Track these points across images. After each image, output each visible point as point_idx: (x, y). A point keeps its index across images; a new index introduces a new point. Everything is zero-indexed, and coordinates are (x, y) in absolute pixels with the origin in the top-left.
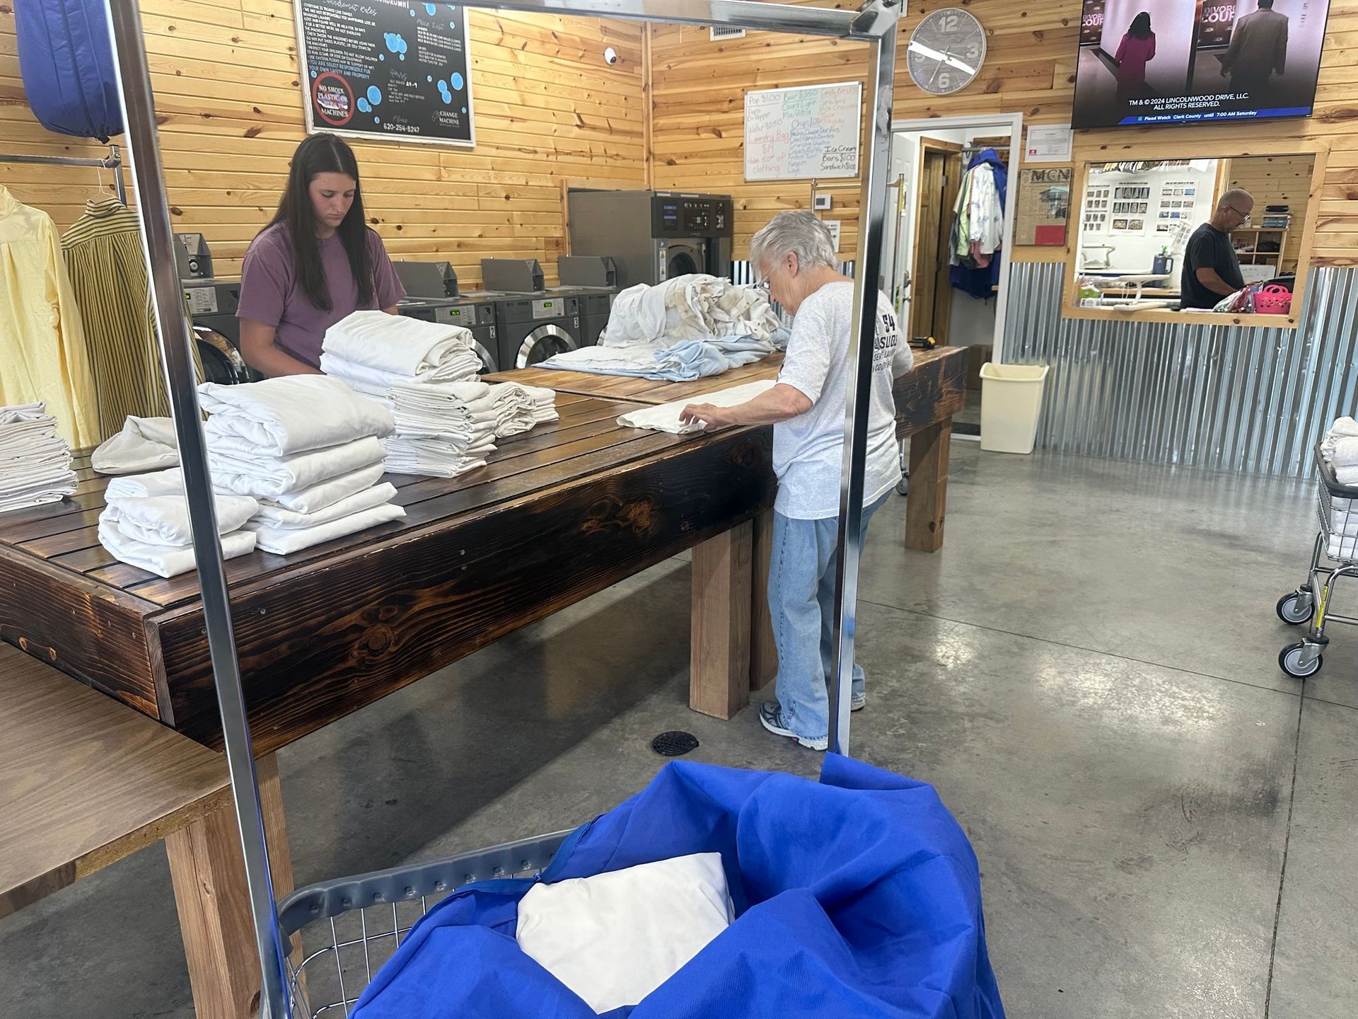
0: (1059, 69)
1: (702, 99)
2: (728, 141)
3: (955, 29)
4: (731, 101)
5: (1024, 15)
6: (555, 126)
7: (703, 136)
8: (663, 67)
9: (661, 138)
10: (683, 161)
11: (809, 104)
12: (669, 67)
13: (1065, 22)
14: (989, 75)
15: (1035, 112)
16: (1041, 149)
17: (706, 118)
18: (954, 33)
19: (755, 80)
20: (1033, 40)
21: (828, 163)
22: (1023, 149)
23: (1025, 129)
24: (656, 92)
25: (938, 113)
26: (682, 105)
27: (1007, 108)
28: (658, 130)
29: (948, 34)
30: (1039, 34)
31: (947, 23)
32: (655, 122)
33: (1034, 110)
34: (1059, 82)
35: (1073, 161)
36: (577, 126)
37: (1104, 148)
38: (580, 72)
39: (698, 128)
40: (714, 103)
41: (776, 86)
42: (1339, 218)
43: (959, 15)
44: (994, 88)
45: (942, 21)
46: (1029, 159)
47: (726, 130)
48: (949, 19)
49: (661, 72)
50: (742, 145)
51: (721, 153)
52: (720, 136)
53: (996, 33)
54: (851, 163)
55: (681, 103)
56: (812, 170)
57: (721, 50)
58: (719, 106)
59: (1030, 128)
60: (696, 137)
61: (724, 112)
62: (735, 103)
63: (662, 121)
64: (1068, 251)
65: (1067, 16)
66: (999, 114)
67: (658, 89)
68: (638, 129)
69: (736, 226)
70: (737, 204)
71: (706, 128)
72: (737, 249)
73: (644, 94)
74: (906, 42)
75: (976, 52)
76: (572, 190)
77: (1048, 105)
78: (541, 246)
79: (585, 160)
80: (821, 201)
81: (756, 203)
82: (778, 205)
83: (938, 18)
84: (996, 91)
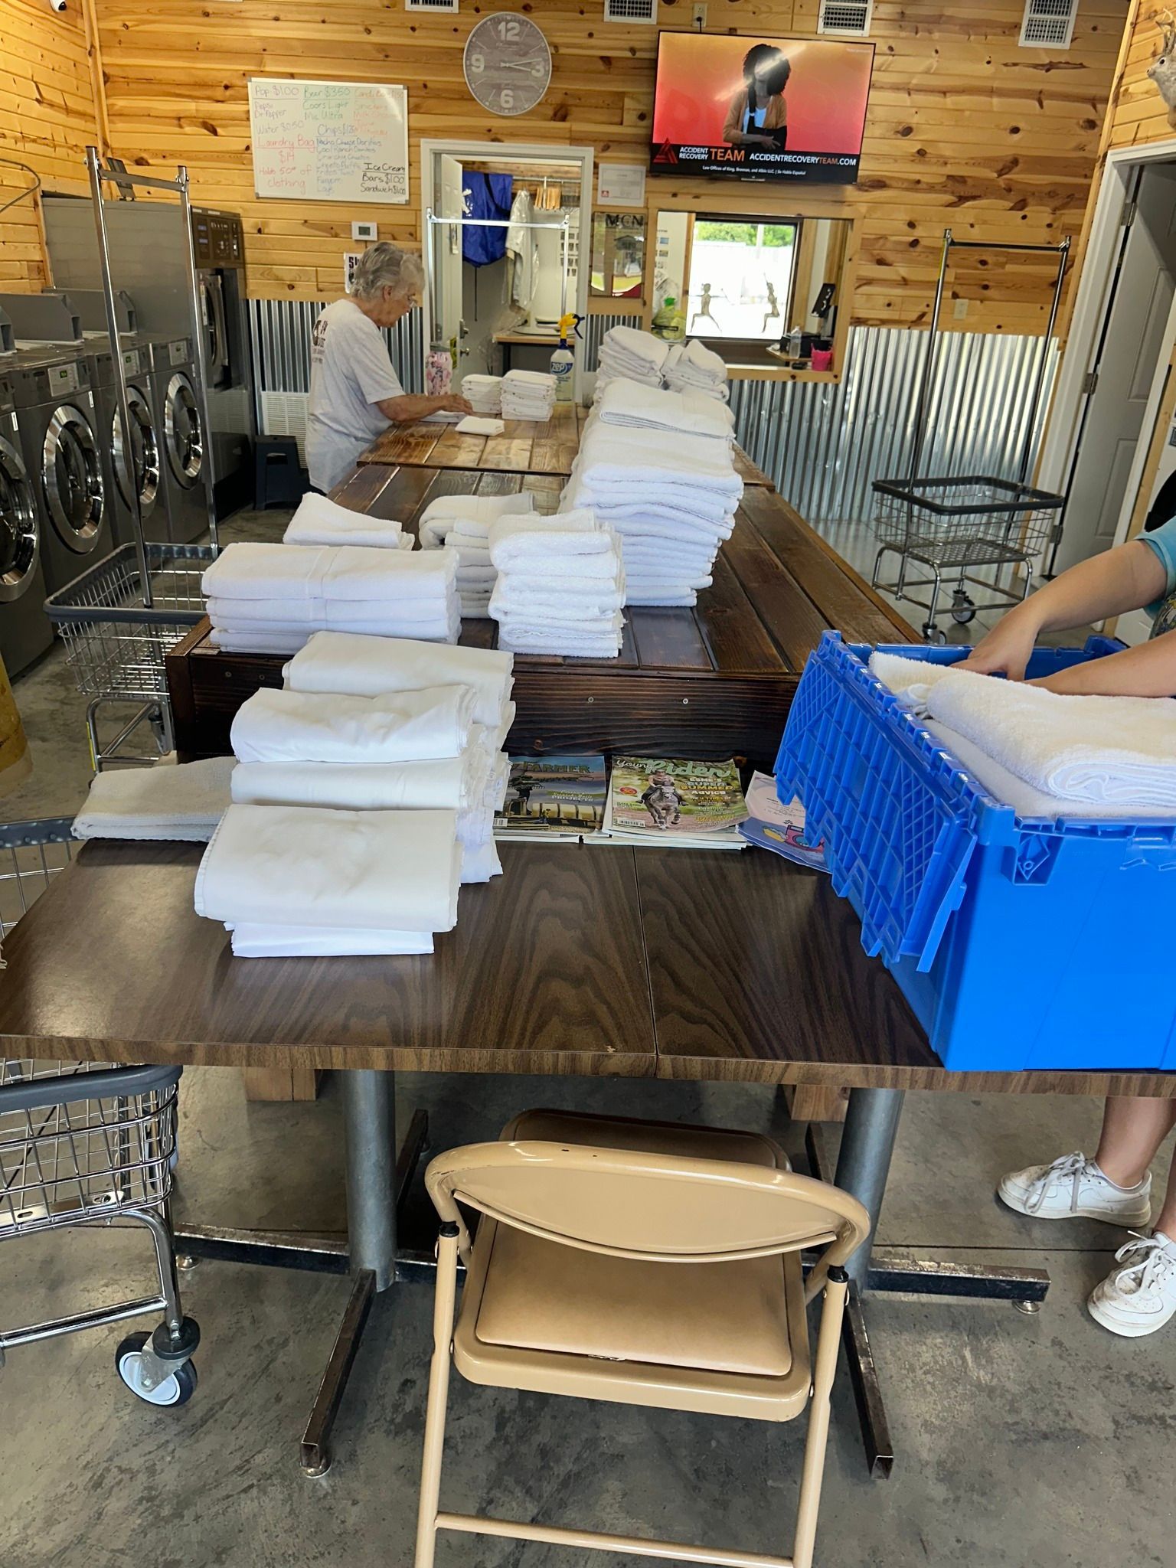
0: (628, 103)
1: (182, 77)
2: (228, 141)
3: (516, 39)
4: (226, 87)
5: (591, 35)
6: (18, 99)
7: (188, 129)
8: (116, 25)
9: (120, 126)
10: (161, 161)
11: (339, 105)
12: (126, 26)
13: (633, 50)
14: (557, 99)
15: (606, 148)
16: (614, 190)
17: (190, 107)
18: (516, 43)
19: (261, 63)
20: (601, 66)
21: (372, 184)
22: (595, 189)
23: (596, 166)
24: (107, 60)
25: (499, 137)
26: (149, 85)
27: (575, 140)
28: (115, 115)
29: (510, 43)
30: (606, 60)
31: (507, 30)
32: (111, 101)
33: (606, 145)
34: (630, 117)
35: (646, 207)
36: (37, 100)
37: (675, 195)
38: (30, 20)
39: (179, 119)
40: (199, 88)
41: (292, 76)
42: (869, 282)
43: (522, 23)
44: (561, 114)
45: (502, 26)
46: (601, 201)
47: (223, 126)
48: (511, 25)
49: (114, 32)
50: (248, 148)
51: (219, 156)
52: (215, 133)
53: (562, 51)
54: (399, 186)
55: (149, 81)
56: (350, 190)
57: (207, 14)
58: (208, 93)
59: (601, 166)
60: (177, 130)
61: (218, 101)
62: (233, 91)
63: (121, 103)
64: (645, 304)
65: (637, 45)
66: (568, 147)
67: (111, 56)
68: (89, 111)
69: (249, 254)
70: (247, 225)
71: (192, 119)
72: (252, 284)
73: (90, 60)
74: (459, 45)
75: (541, 70)
76: (45, 195)
77: (620, 142)
78: (25, 273)
79: (49, 151)
80: (364, 231)
81: (273, 227)
82: (306, 230)
83: (497, 22)
84: (564, 119)
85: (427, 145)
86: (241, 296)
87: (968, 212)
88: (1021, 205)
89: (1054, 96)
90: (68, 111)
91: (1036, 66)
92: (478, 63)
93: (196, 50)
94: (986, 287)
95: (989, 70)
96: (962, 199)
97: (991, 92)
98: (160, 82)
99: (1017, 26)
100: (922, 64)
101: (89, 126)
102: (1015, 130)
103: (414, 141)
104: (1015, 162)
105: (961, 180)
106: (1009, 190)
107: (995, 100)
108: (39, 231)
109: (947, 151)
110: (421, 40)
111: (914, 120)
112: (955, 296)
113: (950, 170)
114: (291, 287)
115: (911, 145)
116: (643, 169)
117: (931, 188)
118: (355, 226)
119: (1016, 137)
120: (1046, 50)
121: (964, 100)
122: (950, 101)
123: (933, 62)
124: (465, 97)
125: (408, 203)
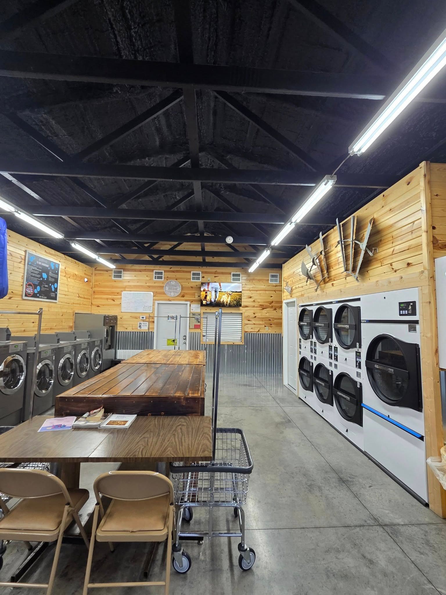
0: (196, 294)
1: (109, 292)
2: (117, 302)
3: (174, 284)
5: (189, 283)
6: (74, 297)
7: (109, 301)
8: (98, 283)
9: (95, 300)
10: (102, 306)
13: (197, 285)
14: (182, 294)
15: (192, 302)
16: (194, 309)
17: (110, 297)
19: (125, 289)
21: (144, 309)
22: (190, 309)
23: (190, 305)
24: (95, 289)
25: (171, 300)
26: (102, 293)
27: (186, 300)
28: (95, 298)
30: (192, 287)
32: (94, 296)
34: (196, 296)
35: (201, 312)
36: (78, 297)
37: (206, 310)
38: (79, 284)
39: (107, 299)
40: (112, 293)
41: (130, 291)
43: (175, 282)
44: (183, 296)
46: (191, 311)
47: (116, 300)
48: (173, 282)
49: (97, 285)
50: (121, 303)
51: (115, 305)
52: (114, 301)
53: (183, 286)
54: (150, 309)
55: (102, 292)
56: (140, 310)
57: (115, 282)
58: (114, 294)
59: (191, 305)
60: (107, 301)
61: (116, 296)
62: (119, 294)
63: (96, 296)
64: (201, 330)
66: (185, 302)
68: (89, 298)
69: (118, 323)
70: (118, 317)
71: (110, 299)
72: (118, 328)
73: (91, 289)
74: (163, 285)
75: (179, 289)
76: (76, 313)
77: (195, 301)
78: (68, 328)
79: (79, 305)
80: (143, 318)
81: (124, 317)
82: (131, 318)
83: (171, 281)
84: (184, 297)
85: (157, 302)
86: (115, 330)
87: (265, 311)
88: (275, 309)
89: (277, 291)
90: (84, 298)
91: (273, 286)
92: (167, 288)
93: (113, 287)
94: (271, 325)
95: (265, 287)
96: (263, 309)
97: (266, 290)
98: (104, 293)
99: (268, 280)
100: (252, 286)
101: (89, 300)
102: (272, 297)
103: (154, 301)
104: (272, 302)
105: (263, 305)
106: (272, 307)
107: (267, 292)
108: (73, 320)
109: (259, 300)
110: (156, 285)
111: (252, 296)
112: (265, 326)
113: (259, 304)
114: (127, 329)
115: (252, 300)
116: (200, 305)
117: (257, 307)
118: (141, 317)
119: (272, 298)
120: (275, 284)
121: (260, 292)
122: (258, 292)
123: (254, 286)
124: (164, 294)
125: (152, 312)
